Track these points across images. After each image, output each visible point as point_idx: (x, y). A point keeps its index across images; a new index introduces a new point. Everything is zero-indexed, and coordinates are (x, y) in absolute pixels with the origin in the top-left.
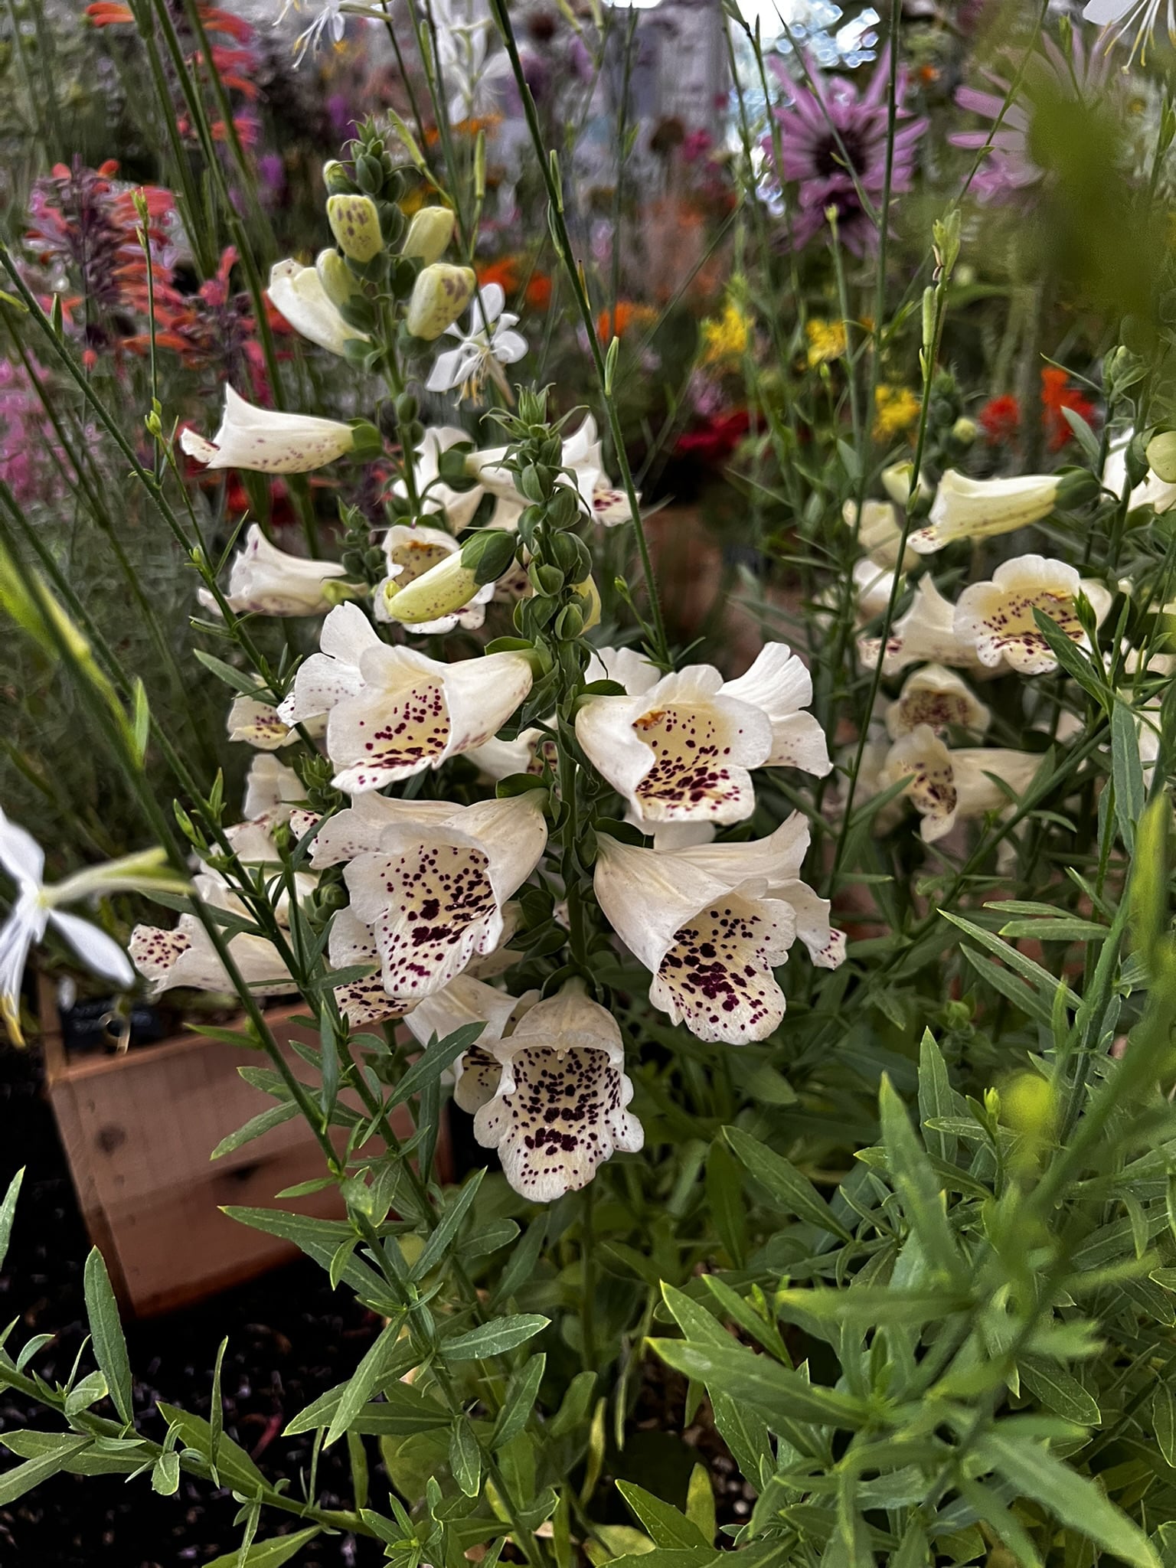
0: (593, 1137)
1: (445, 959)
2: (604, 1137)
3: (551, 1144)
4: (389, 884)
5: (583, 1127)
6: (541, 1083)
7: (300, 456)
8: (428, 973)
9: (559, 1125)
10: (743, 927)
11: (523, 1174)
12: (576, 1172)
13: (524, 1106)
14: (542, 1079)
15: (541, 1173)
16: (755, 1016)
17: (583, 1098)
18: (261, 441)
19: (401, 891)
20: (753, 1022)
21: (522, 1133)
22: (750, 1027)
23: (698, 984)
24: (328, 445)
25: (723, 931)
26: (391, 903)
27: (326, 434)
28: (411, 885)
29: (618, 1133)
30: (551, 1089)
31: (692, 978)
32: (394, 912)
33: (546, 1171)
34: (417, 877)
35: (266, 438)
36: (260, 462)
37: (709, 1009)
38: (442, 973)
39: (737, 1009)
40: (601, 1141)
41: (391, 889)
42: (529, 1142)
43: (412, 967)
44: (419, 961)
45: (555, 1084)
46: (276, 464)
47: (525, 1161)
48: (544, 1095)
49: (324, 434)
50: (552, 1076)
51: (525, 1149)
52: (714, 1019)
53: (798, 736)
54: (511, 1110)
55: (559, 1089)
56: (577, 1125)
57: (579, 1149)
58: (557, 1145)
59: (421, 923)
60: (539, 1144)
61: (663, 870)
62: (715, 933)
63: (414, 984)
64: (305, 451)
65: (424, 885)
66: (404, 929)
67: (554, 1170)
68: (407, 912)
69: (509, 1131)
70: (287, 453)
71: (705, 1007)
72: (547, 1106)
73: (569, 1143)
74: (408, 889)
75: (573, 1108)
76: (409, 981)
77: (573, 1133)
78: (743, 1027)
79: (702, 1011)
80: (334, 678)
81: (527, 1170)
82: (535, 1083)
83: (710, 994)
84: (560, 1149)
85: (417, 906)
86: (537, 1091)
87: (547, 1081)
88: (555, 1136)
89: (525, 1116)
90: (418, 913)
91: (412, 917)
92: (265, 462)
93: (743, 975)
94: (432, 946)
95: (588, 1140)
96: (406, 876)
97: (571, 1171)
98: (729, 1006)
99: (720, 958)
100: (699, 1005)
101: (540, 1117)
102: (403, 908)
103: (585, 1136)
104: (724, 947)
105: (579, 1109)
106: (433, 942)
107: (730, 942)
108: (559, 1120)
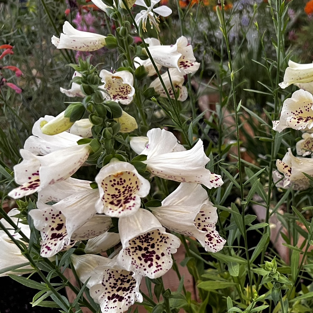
0: (129, 297)
1: (57, 245)
2: (133, 298)
3: (115, 299)
4: (46, 218)
5: (127, 294)
6: (119, 279)
7: (88, 46)
8: (51, 250)
9: (120, 293)
10: (165, 240)
11: (105, 308)
12: (120, 308)
13: (110, 286)
14: (120, 277)
15: (110, 308)
16: (156, 271)
17: (132, 284)
18: (74, 41)
19: (50, 220)
20: (154, 272)
21: (107, 295)
22: (153, 274)
23: (143, 258)
24: (97, 43)
25: (160, 239)
26: (46, 224)
27: (97, 39)
28: (55, 218)
29: (137, 296)
30: (122, 281)
31: (143, 255)
32: (47, 227)
33: (111, 308)
34: (58, 215)
35: (76, 40)
36: (75, 47)
37: (144, 266)
38: (55, 250)
39: (152, 267)
40: (131, 299)
41: (46, 219)
42: (109, 298)
43: (47, 247)
44: (49, 245)
45: (124, 279)
46: (80, 48)
47: (106, 304)
48: (119, 282)
49: (96, 39)
50: (124, 276)
51: (107, 300)
52: (145, 270)
53: (202, 175)
54: (105, 287)
55: (125, 280)
56: (126, 293)
57: (124, 301)
58: (117, 300)
59: (55, 232)
60: (112, 299)
61: (141, 219)
62: (158, 240)
63: (46, 253)
64: (89, 44)
65: (60, 218)
66: (49, 233)
67: (114, 308)
68: (51, 228)
69: (103, 294)
70: (83, 45)
71: (143, 265)
72: (119, 286)
73: (121, 299)
74: (53, 220)
75: (127, 287)
76: (45, 252)
77: (123, 296)
78: (152, 273)
79: (142, 267)
80: (39, 144)
81: (106, 307)
82: (117, 278)
83: (146, 261)
84: (117, 301)
85: (55, 226)
86: (117, 281)
87: (122, 278)
88: (118, 296)
89: (110, 289)
90: (55, 228)
91: (52, 229)
92: (76, 47)
93: (160, 256)
94: (55, 240)
95: (127, 298)
96: (53, 215)
97: (119, 308)
98: (150, 266)
99: (155, 249)
100: (141, 264)
101: (115, 290)
102: (50, 226)
103: (126, 297)
104: (158, 245)
105: (129, 288)
106: (56, 239)
107: (160, 244)
108: (121, 291)
